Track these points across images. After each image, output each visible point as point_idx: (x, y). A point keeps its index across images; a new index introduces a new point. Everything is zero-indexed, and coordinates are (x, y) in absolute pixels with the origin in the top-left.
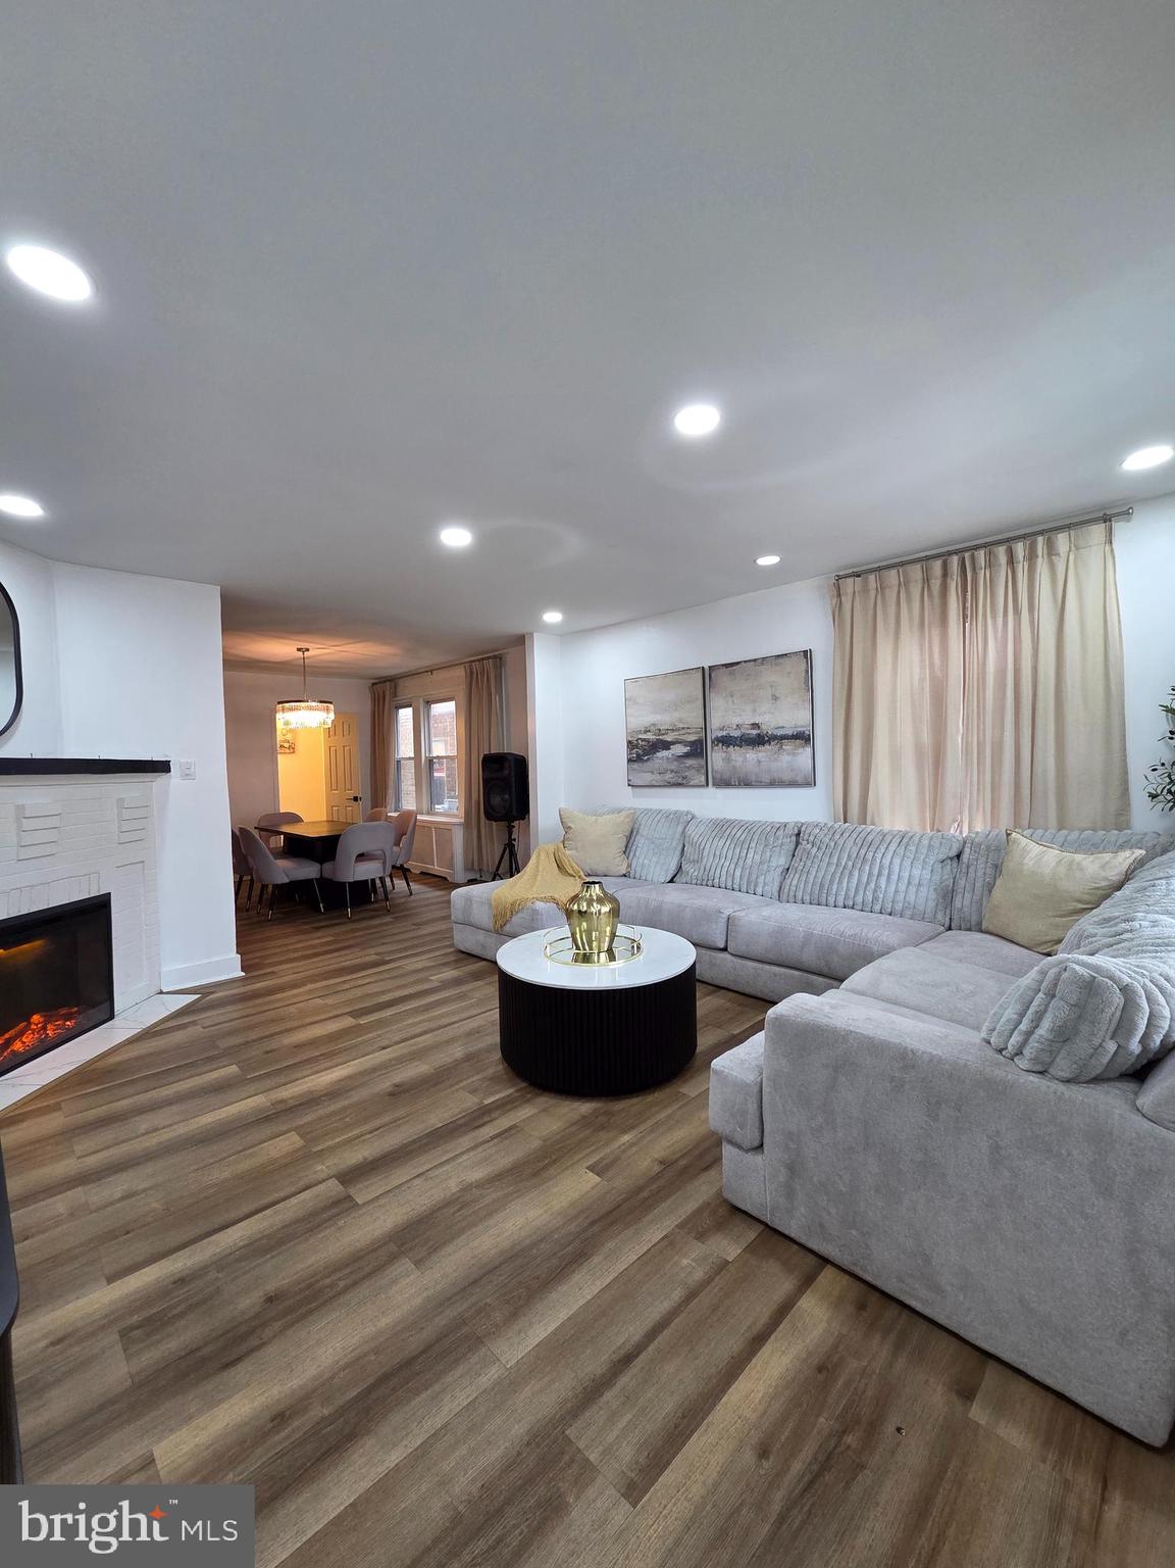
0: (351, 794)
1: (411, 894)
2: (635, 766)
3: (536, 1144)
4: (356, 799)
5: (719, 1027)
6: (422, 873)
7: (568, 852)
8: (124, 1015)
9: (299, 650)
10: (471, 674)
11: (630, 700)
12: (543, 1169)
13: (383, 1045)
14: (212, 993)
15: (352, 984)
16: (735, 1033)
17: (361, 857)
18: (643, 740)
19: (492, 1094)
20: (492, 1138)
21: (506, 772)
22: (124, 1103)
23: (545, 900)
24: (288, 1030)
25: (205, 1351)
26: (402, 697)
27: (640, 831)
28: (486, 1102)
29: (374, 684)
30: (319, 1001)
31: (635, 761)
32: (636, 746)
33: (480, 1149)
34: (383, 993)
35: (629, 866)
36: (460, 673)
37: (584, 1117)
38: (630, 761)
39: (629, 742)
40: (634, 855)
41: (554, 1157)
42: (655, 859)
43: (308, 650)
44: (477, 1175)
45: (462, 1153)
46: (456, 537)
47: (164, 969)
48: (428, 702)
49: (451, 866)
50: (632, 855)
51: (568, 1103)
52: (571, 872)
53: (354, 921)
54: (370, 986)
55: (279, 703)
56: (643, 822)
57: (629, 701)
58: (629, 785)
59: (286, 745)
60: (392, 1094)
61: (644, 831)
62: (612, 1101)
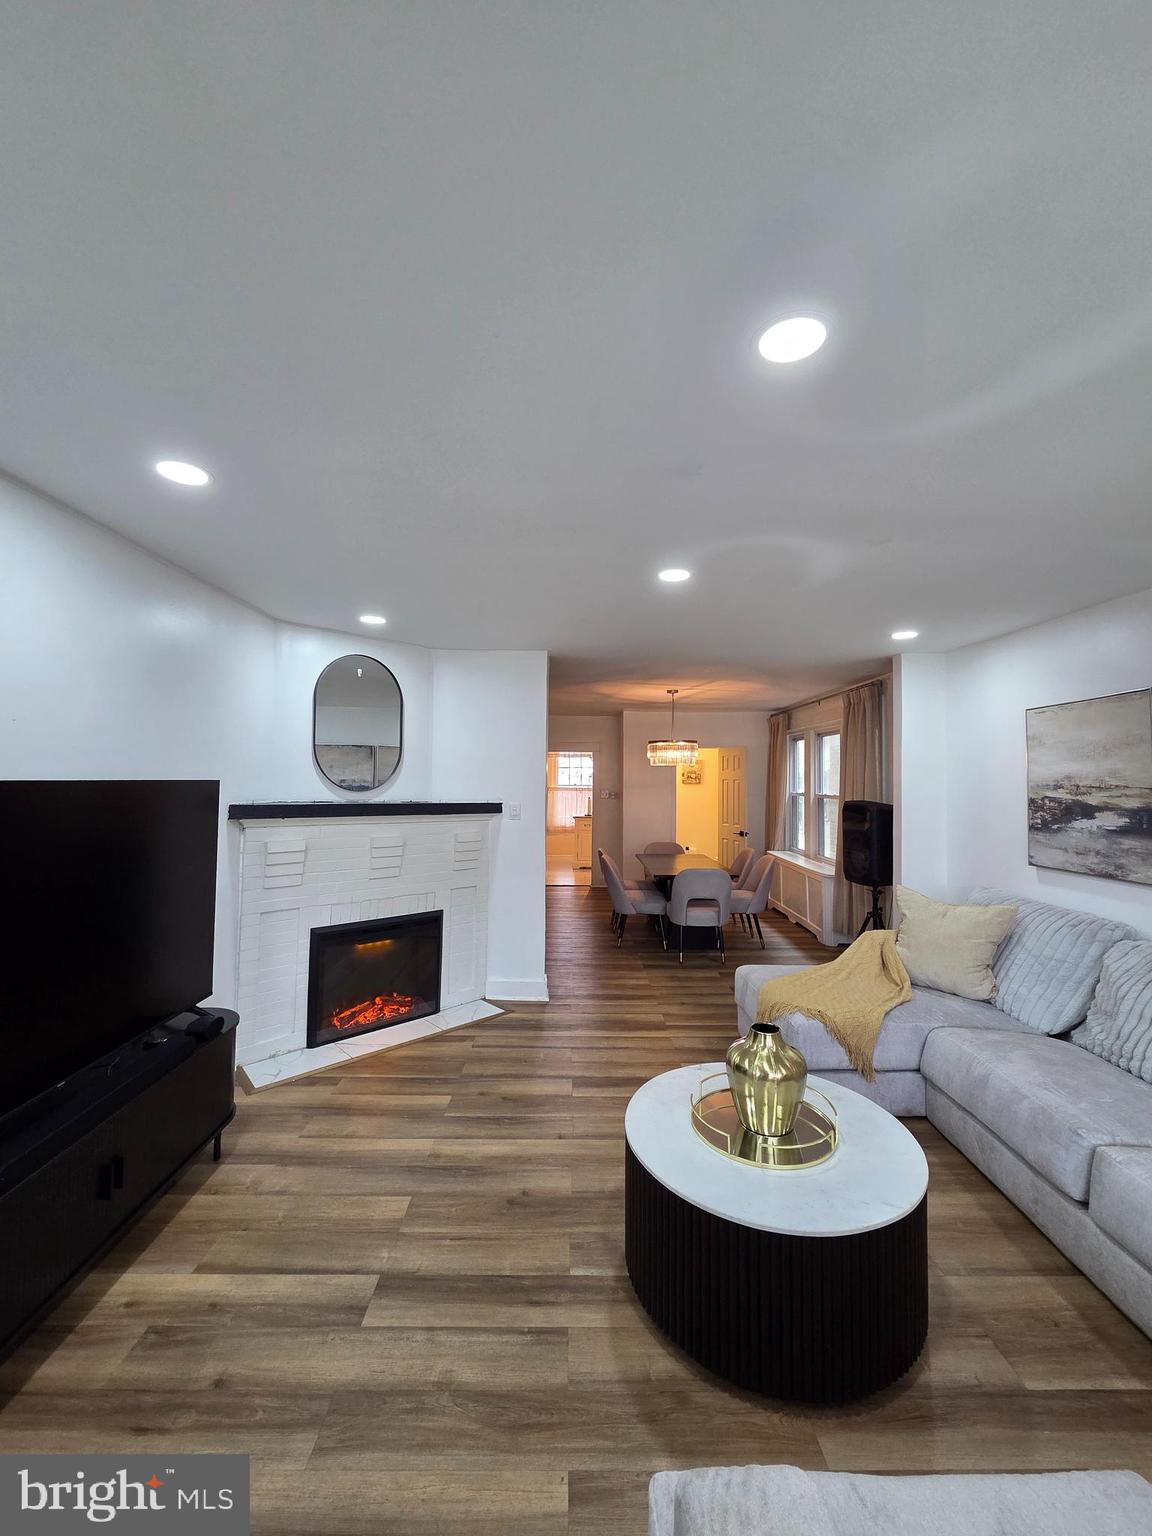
0: (738, 828)
1: (763, 948)
2: (1040, 836)
3: (559, 1378)
4: (742, 834)
5: (1005, 1354)
6: (797, 924)
7: (899, 948)
8: (445, 1013)
9: (669, 692)
10: (849, 705)
11: (1033, 739)
12: (528, 1426)
13: (563, 1132)
14: (513, 1012)
15: (612, 1043)
16: (1031, 1385)
17: (695, 902)
18: (1052, 800)
19: (588, 1264)
20: (531, 1331)
21: (867, 826)
22: (365, 1099)
23: (809, 1013)
24: (516, 1077)
25: (148, 1399)
26: (797, 728)
27: (1024, 940)
28: (573, 1272)
29: (772, 716)
30: (568, 1053)
31: (1037, 829)
32: (1041, 808)
33: (506, 1338)
34: (624, 1065)
35: (995, 988)
36: (839, 704)
37: (647, 1380)
38: (1032, 828)
39: (1032, 802)
40: (1006, 974)
41: (556, 1419)
42: (1038, 989)
43: (677, 691)
44: (469, 1374)
45: (485, 1330)
46: (674, 576)
47: (490, 979)
48: (819, 735)
49: (820, 923)
50: (1002, 973)
51: (651, 1340)
52: (895, 976)
53: (685, 968)
54: (622, 1053)
55: (650, 742)
56: (1031, 927)
57: (1032, 741)
58: (1031, 864)
59: (693, 776)
60: (511, 1202)
61: (1030, 941)
62: (706, 1380)
